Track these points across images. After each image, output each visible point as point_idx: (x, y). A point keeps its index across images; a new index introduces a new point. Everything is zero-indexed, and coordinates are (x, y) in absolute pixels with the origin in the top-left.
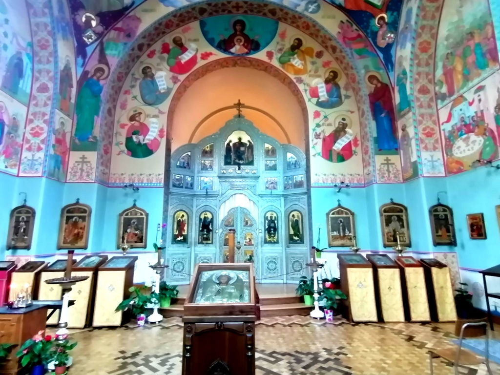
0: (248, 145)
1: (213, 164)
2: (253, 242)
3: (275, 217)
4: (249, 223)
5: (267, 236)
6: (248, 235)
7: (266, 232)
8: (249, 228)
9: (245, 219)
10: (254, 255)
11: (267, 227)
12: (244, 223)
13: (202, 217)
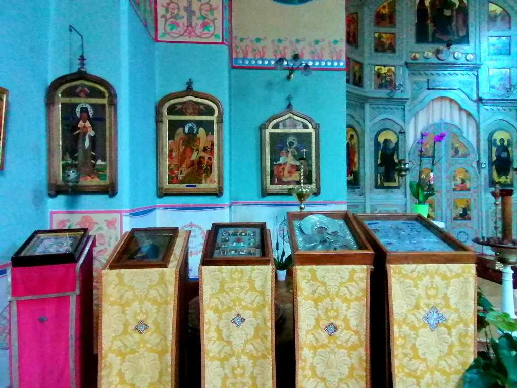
0: (457, 6)
1: (395, 41)
2: (468, 185)
3: (509, 141)
4: (461, 152)
5: (495, 174)
6: (459, 172)
7: (494, 167)
8: (461, 160)
9: (453, 145)
10: (472, 207)
11: (494, 158)
12: (452, 152)
13: (381, 139)
